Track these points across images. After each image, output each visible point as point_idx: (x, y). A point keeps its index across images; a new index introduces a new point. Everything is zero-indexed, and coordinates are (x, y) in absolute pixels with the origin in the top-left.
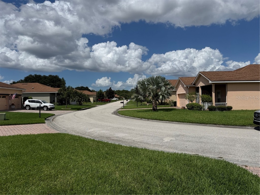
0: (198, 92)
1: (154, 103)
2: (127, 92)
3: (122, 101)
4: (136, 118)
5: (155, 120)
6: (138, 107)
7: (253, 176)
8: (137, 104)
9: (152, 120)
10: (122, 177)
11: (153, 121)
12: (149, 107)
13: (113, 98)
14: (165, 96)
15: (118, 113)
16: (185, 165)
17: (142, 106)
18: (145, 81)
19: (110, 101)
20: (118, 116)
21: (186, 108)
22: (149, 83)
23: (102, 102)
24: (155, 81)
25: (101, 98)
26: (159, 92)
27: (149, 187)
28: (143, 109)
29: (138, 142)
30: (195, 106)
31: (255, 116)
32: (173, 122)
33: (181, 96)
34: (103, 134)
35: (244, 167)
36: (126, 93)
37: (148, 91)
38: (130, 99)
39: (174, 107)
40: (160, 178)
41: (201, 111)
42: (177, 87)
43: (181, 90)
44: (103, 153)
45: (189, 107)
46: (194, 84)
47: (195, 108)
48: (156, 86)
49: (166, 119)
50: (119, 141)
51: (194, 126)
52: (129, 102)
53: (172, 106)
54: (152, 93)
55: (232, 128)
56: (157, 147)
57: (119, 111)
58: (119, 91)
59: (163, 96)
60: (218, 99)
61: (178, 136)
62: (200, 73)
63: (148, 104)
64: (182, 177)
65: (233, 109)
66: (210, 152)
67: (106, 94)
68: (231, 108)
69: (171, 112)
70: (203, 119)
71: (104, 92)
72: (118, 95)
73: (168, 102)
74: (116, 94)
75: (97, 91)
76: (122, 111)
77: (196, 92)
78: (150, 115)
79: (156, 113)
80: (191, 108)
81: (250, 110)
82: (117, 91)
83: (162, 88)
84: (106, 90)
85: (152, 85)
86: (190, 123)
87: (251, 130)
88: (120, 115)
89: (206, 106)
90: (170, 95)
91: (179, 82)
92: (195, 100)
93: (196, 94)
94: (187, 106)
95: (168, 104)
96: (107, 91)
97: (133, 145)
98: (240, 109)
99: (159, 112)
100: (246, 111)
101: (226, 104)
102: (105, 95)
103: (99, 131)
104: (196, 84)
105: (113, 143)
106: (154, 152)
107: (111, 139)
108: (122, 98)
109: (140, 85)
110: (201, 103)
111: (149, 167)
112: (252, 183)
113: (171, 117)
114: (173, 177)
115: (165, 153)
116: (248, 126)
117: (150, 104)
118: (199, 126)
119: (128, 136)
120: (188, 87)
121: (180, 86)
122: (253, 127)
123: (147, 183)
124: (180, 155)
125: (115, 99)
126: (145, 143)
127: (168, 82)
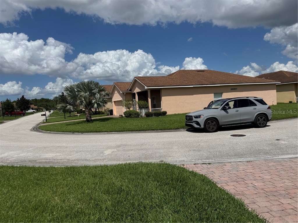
0: (135, 98)
1: (87, 113)
2: (48, 100)
3: (44, 113)
4: (67, 133)
5: (90, 132)
6: (66, 119)
7: (190, 172)
8: (65, 115)
9: (87, 132)
10: (64, 201)
11: (88, 134)
12: (81, 118)
13: (27, 110)
14: (101, 104)
15: (39, 128)
16: (131, 174)
17: (71, 117)
18: (73, 87)
19: (24, 115)
20: (40, 133)
21: (124, 115)
22: (79, 89)
23: (11, 116)
24: (87, 87)
25: (10, 110)
26: (93, 99)
27: (97, 204)
28: (73, 121)
29: (75, 160)
30: (133, 113)
31: (186, 119)
32: (112, 133)
33: (117, 103)
34: (24, 158)
35: (182, 166)
36: (46, 102)
37: (80, 99)
38: (53, 110)
39: (111, 116)
40: (108, 192)
41: (139, 118)
42: (113, 93)
43: (117, 97)
44: (31, 179)
45: (126, 115)
46: (130, 90)
47: (133, 115)
48: (88, 93)
49: (104, 130)
50: (49, 163)
51: (134, 134)
52: (52, 113)
53: (108, 115)
54: (84, 101)
55: (168, 132)
56: (98, 162)
57: (40, 126)
58: (36, 100)
59: (98, 104)
60: (154, 105)
61: (119, 146)
62: (135, 78)
63: (79, 115)
64: (130, 186)
65: (167, 114)
66: (152, 158)
67: (17, 105)
68: (166, 113)
69: (108, 122)
70: (142, 126)
71: (13, 102)
72: (35, 106)
73: (103, 111)
74: (31, 104)
75: (2, 101)
76: (44, 126)
77: (133, 98)
78: (84, 128)
79: (90, 124)
80: (129, 115)
81: (182, 113)
82: (32, 100)
83: (96, 95)
84: (16, 100)
85: (84, 92)
86: (129, 131)
87: (184, 132)
88: (43, 131)
89: (144, 112)
90: (106, 103)
91: (114, 88)
92: (132, 107)
93: (132, 101)
94: (125, 113)
95: (103, 113)
96: (18, 100)
97: (69, 165)
98: (174, 113)
99: (94, 123)
100: (179, 114)
101: (161, 109)
102: (15, 106)
103: (18, 154)
104: (132, 90)
105: (42, 166)
106: (96, 167)
107: (37, 163)
108: (42, 109)
109: (68, 92)
110: (138, 110)
111: (94, 184)
112: (189, 178)
113: (110, 127)
114: (121, 188)
115: (109, 166)
116: (181, 129)
117: (82, 115)
118: (139, 133)
119: (60, 155)
120: (124, 93)
121: (116, 92)
122: (185, 129)
123: (95, 200)
124: (125, 165)
125: (31, 111)
126: (83, 160)
127: (102, 88)
